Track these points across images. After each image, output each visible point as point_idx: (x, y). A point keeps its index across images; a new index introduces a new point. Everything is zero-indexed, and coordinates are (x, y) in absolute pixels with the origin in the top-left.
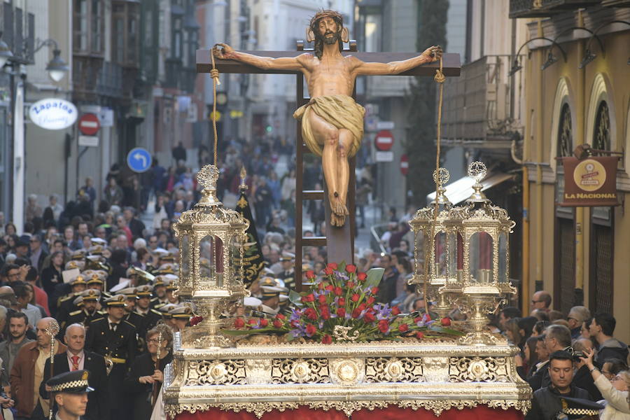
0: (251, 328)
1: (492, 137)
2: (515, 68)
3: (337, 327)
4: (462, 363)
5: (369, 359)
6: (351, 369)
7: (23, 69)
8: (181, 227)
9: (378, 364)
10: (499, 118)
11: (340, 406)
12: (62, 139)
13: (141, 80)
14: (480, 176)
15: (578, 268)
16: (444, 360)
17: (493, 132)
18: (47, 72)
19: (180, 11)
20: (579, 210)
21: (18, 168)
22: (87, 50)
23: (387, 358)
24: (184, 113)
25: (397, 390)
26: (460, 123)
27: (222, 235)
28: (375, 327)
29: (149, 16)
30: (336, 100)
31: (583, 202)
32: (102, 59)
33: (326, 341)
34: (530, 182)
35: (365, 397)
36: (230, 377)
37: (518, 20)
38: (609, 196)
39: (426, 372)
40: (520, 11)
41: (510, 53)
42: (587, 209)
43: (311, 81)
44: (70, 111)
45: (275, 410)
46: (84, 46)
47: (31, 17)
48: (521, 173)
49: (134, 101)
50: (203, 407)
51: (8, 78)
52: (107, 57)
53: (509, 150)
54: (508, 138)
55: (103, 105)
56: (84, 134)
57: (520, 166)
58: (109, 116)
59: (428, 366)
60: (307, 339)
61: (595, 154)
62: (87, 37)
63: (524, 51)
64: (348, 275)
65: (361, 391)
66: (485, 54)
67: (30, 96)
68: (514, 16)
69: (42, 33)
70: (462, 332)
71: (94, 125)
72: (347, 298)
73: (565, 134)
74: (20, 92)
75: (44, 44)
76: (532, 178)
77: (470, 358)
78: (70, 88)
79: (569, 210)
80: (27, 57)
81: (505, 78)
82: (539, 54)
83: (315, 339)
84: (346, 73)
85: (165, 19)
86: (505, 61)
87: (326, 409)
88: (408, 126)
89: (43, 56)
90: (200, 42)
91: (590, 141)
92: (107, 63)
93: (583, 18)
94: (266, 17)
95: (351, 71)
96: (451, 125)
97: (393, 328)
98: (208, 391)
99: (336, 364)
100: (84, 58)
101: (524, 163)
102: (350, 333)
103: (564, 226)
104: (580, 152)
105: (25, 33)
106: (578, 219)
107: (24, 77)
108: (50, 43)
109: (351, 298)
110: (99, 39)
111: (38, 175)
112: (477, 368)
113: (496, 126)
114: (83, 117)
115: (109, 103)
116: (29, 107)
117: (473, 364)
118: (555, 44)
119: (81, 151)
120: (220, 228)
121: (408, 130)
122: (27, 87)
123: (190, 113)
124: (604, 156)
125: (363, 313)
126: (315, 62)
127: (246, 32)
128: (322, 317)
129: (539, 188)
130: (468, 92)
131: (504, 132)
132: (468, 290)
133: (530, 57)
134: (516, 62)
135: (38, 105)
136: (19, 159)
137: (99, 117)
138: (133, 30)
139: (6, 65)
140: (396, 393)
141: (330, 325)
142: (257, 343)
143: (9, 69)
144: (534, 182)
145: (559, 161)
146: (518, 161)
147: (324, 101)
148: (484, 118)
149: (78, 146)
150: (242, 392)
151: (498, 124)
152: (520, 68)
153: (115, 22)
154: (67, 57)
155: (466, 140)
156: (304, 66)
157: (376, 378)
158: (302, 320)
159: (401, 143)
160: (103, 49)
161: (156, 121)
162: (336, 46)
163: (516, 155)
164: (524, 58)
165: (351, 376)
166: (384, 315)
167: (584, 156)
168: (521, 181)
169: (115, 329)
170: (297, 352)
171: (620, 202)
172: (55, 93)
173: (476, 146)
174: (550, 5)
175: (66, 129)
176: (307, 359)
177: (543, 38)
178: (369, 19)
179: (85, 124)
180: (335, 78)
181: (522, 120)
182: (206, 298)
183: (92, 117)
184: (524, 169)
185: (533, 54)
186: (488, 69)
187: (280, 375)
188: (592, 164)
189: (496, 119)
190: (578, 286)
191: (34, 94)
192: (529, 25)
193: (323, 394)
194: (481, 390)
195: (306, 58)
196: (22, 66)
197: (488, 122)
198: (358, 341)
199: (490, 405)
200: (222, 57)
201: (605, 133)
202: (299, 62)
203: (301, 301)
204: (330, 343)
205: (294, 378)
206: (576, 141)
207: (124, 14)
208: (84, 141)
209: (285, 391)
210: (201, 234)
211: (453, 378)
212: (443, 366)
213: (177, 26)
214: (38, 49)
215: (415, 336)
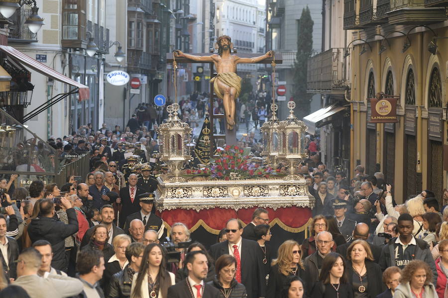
0: (194, 174)
1: (335, 88)
2: (347, 54)
3: (231, 173)
4: (285, 188)
5: (245, 187)
6: (237, 191)
7: (104, 56)
8: (163, 130)
9: (249, 189)
10: (339, 79)
11: (233, 207)
12: (122, 90)
13: (161, 61)
14: (330, 108)
15: (378, 154)
16: (277, 187)
17: (335, 86)
18: (115, 57)
19: (180, 27)
20: (378, 124)
21: (101, 105)
22: (134, 46)
23: (253, 186)
24: (182, 77)
25: (258, 200)
26: (319, 82)
27: (181, 134)
28: (248, 173)
29: (165, 30)
30: (229, 75)
31: (380, 121)
32: (142, 51)
33: (227, 179)
34: (354, 111)
35: (243, 203)
36: (185, 195)
37: (348, 31)
38: (393, 117)
39: (270, 192)
40: (349, 26)
41: (344, 47)
42: (382, 124)
43: (218, 66)
44: (126, 77)
45: (205, 209)
46: (133, 45)
47: (108, 30)
48: (350, 106)
49: (157, 71)
50: (174, 207)
51: (96, 60)
52: (144, 50)
53: (344, 95)
54: (343, 89)
55: (142, 74)
56: (133, 88)
57: (349, 103)
58: (145, 78)
59: (271, 189)
60: (218, 178)
61: (386, 97)
62: (134, 40)
63: (351, 46)
64: (235, 151)
65: (242, 200)
66: (332, 47)
67: (107, 69)
68: (346, 29)
69: (113, 38)
70: (285, 175)
71: (138, 83)
72: (235, 160)
73: (371, 87)
74: (102, 68)
75: (114, 44)
76: (355, 109)
77: (289, 186)
78: (126, 65)
79: (374, 125)
80: (105, 50)
81: (342, 60)
82: (358, 47)
83: (221, 178)
84: (233, 62)
85: (173, 31)
86: (342, 51)
87: (227, 208)
88: (293, 83)
89: (113, 50)
90: (190, 42)
91: (383, 90)
92: (144, 53)
93: (380, 30)
94: (223, 29)
95: (235, 62)
96: (315, 82)
97: (256, 173)
98: (176, 201)
99: (231, 189)
100: (133, 50)
101: (351, 101)
102: (237, 176)
103: (371, 132)
104: (379, 96)
105: (105, 39)
106: (378, 129)
107: (104, 60)
108: (117, 43)
109: (237, 161)
110: (140, 41)
111: (110, 108)
112: (292, 190)
113: (337, 83)
114: (132, 79)
115: (145, 72)
116: (106, 75)
117: (290, 189)
118: (366, 43)
119: (131, 96)
120: (180, 131)
121: (293, 85)
122: (105, 65)
123: (185, 77)
124: (391, 98)
125: (242, 167)
126: (219, 58)
127: (213, 37)
128: (225, 169)
129: (358, 114)
130: (323, 66)
131: (341, 86)
132: (288, 157)
133: (354, 49)
134: (347, 51)
135: (110, 74)
136: (101, 100)
137: (140, 80)
138: (157, 37)
139: (95, 54)
140: (257, 201)
141: (228, 172)
142: (197, 180)
143: (97, 56)
144: (356, 111)
145: (369, 101)
146: (349, 101)
147: (223, 74)
148: (332, 79)
149: (130, 94)
150: (191, 201)
151: (338, 82)
152: (349, 54)
153: (148, 32)
154: (125, 50)
155: (323, 90)
156: (214, 60)
157: (248, 195)
158: (216, 170)
159: (290, 91)
160: (142, 46)
161: (168, 81)
162: (228, 51)
163: (347, 97)
164: (351, 49)
165: (237, 194)
166: (251, 168)
167: (381, 98)
168: (350, 111)
169: (147, 182)
170: (215, 184)
171: (399, 121)
172: (119, 68)
173: (328, 93)
174: (364, 23)
175: (124, 85)
176: (218, 187)
177: (360, 40)
178: (274, 30)
179: (133, 83)
180: (228, 65)
181: (350, 80)
182: (175, 161)
183: (136, 79)
184: (351, 104)
185: (356, 47)
186: (333, 55)
187: (207, 194)
188: (385, 102)
189: (337, 79)
190: (378, 162)
191: (108, 68)
192: (353, 33)
193: (226, 202)
194: (294, 199)
195: (215, 56)
196: (103, 55)
197: (333, 81)
198: (240, 179)
199: (297, 206)
200: (178, 56)
201: (391, 86)
202: (212, 58)
203: (215, 162)
204: (228, 180)
205: (213, 195)
206: (377, 91)
207: (153, 29)
208: (133, 91)
209: (209, 201)
210: (172, 133)
211: (281, 194)
212: (277, 189)
213: (179, 35)
214: (111, 46)
215: (265, 177)
